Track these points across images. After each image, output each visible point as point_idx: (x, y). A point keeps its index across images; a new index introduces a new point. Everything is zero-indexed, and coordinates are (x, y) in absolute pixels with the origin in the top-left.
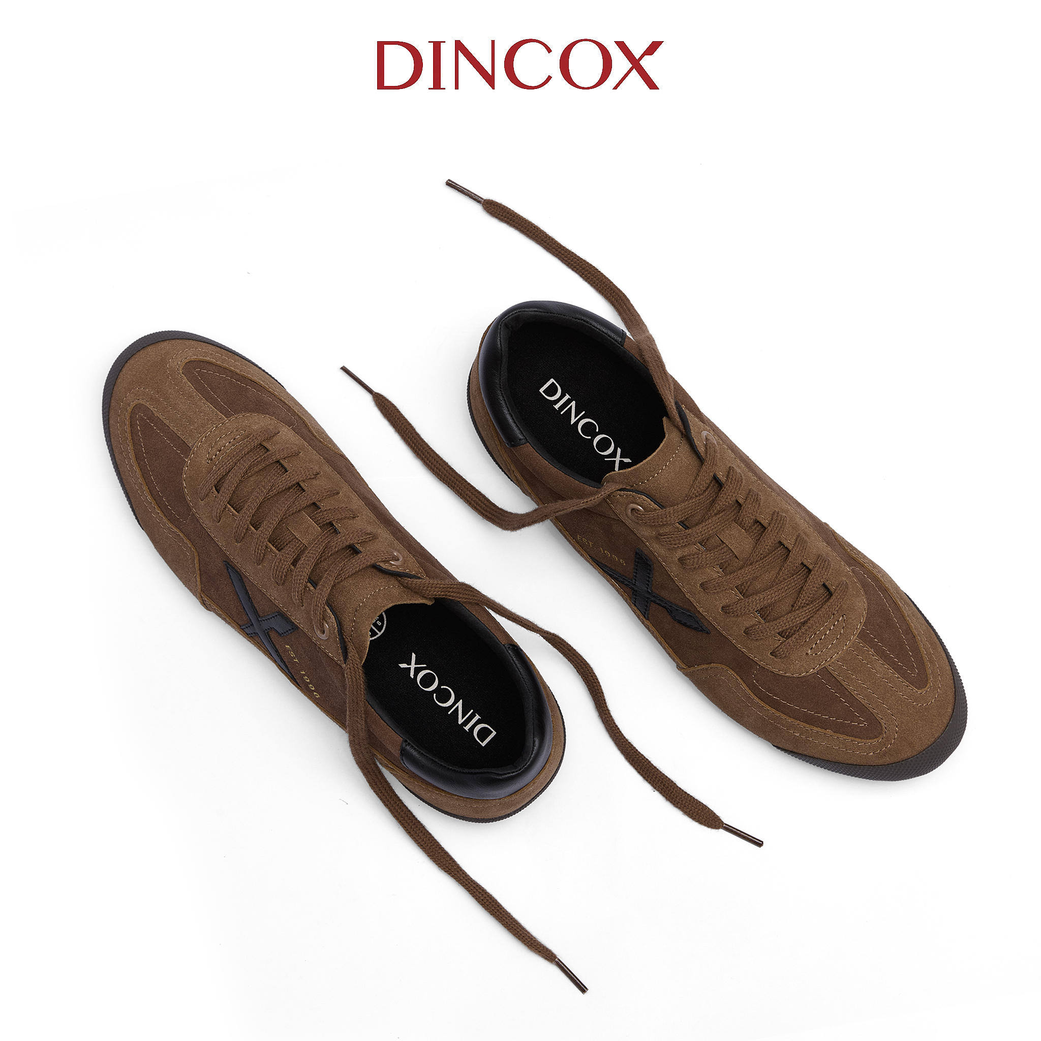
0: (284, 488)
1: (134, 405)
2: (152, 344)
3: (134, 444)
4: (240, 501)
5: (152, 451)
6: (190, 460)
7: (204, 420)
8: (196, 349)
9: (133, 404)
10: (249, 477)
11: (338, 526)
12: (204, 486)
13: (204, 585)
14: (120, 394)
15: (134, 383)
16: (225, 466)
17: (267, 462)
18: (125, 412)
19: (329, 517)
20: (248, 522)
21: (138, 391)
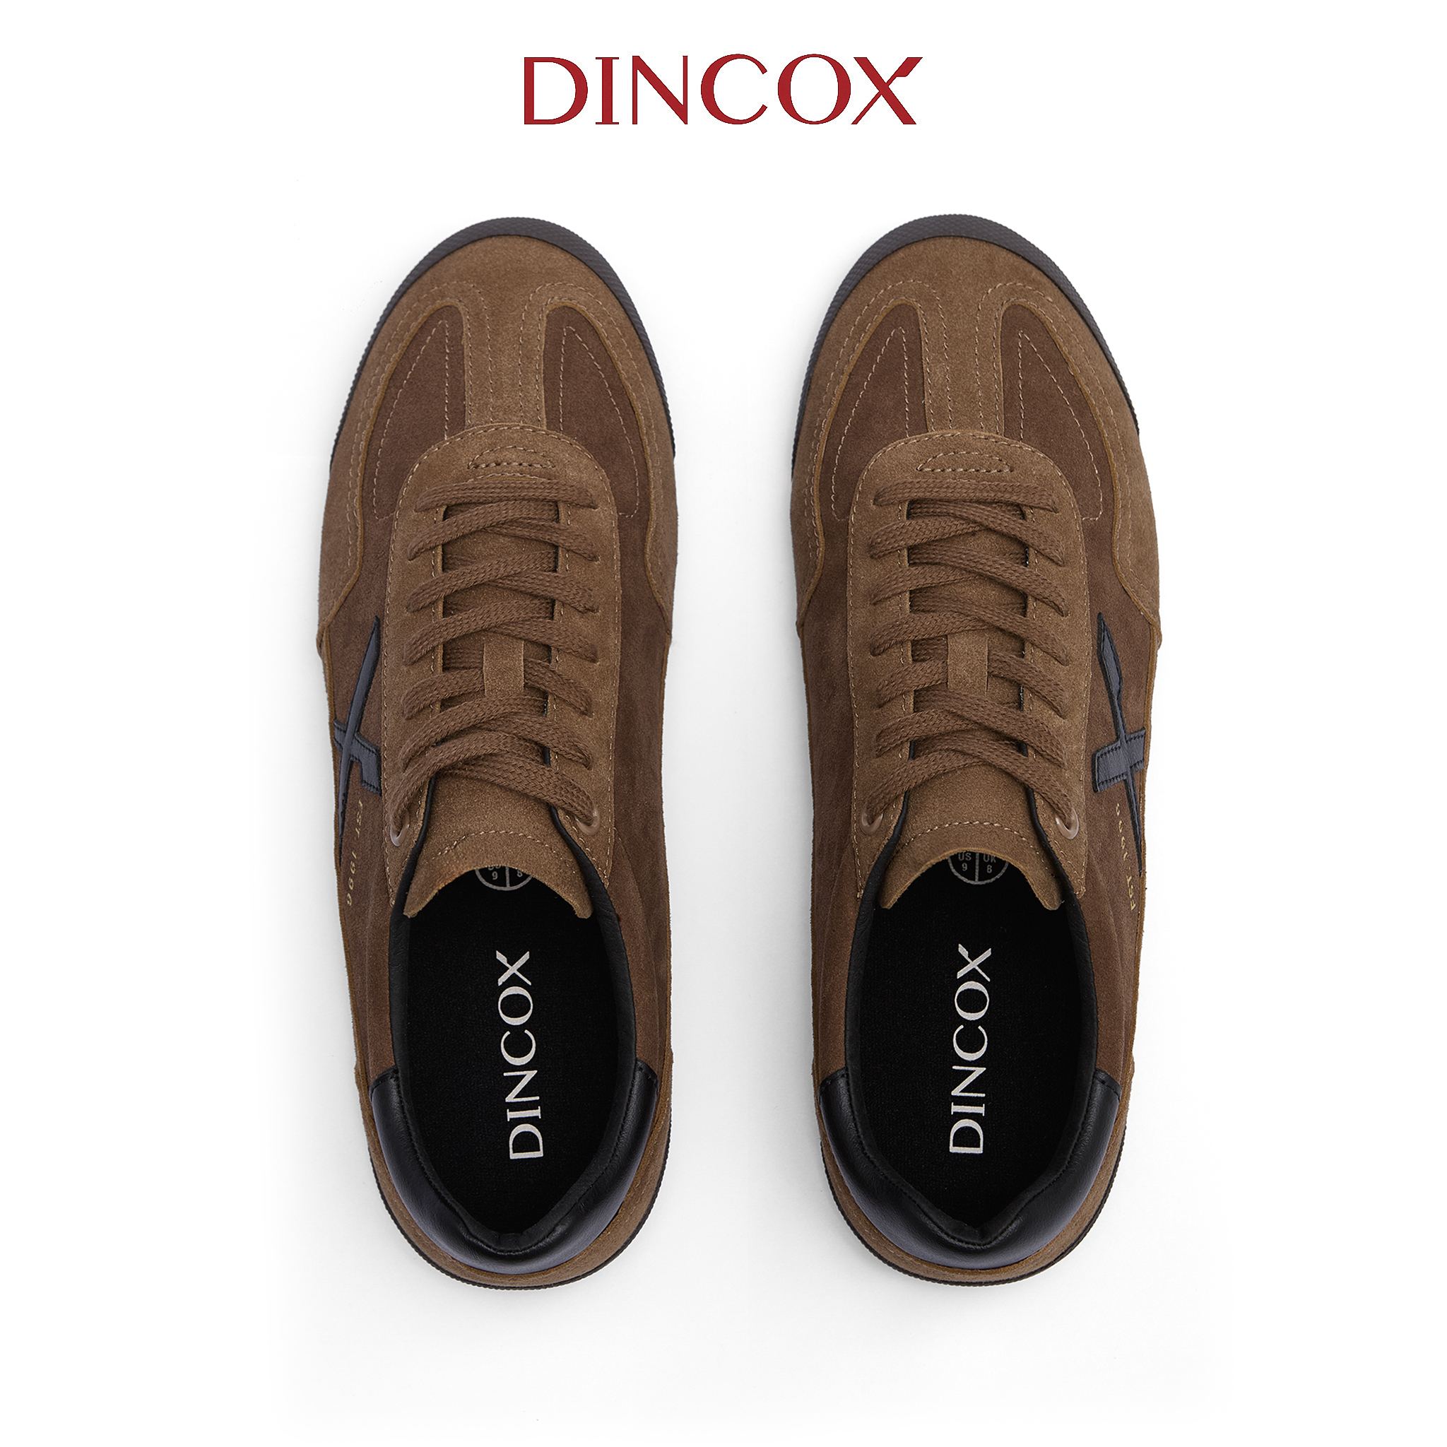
0: (530, 591)
1: (449, 304)
2: (544, 241)
3: (404, 356)
4: (459, 557)
5: (418, 386)
6: (450, 443)
7: (516, 404)
8: (597, 297)
9: (448, 301)
10: (501, 534)
11: (551, 705)
12: (435, 494)
13: (336, 623)
14: (445, 272)
15: (475, 274)
16: (484, 491)
17: (541, 536)
18: (429, 303)
19: (548, 683)
20: (443, 595)
21: (470, 290)
